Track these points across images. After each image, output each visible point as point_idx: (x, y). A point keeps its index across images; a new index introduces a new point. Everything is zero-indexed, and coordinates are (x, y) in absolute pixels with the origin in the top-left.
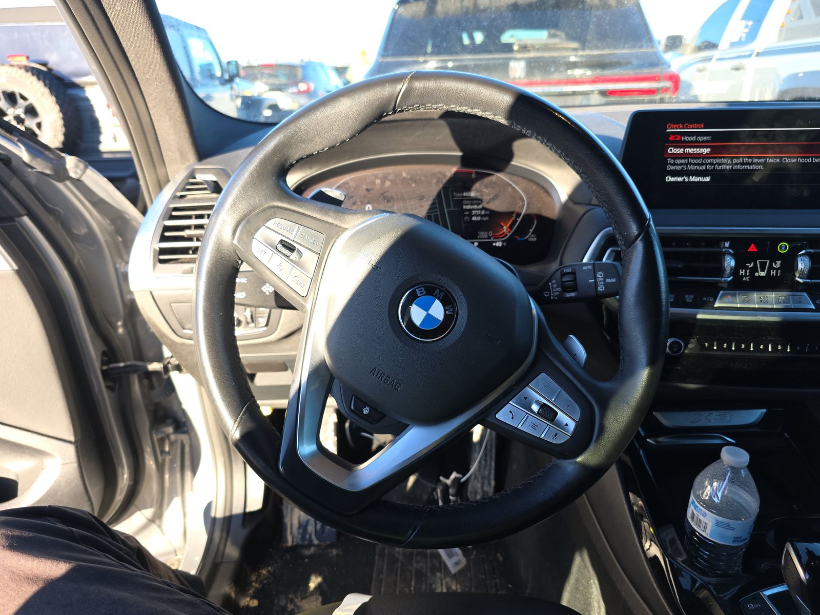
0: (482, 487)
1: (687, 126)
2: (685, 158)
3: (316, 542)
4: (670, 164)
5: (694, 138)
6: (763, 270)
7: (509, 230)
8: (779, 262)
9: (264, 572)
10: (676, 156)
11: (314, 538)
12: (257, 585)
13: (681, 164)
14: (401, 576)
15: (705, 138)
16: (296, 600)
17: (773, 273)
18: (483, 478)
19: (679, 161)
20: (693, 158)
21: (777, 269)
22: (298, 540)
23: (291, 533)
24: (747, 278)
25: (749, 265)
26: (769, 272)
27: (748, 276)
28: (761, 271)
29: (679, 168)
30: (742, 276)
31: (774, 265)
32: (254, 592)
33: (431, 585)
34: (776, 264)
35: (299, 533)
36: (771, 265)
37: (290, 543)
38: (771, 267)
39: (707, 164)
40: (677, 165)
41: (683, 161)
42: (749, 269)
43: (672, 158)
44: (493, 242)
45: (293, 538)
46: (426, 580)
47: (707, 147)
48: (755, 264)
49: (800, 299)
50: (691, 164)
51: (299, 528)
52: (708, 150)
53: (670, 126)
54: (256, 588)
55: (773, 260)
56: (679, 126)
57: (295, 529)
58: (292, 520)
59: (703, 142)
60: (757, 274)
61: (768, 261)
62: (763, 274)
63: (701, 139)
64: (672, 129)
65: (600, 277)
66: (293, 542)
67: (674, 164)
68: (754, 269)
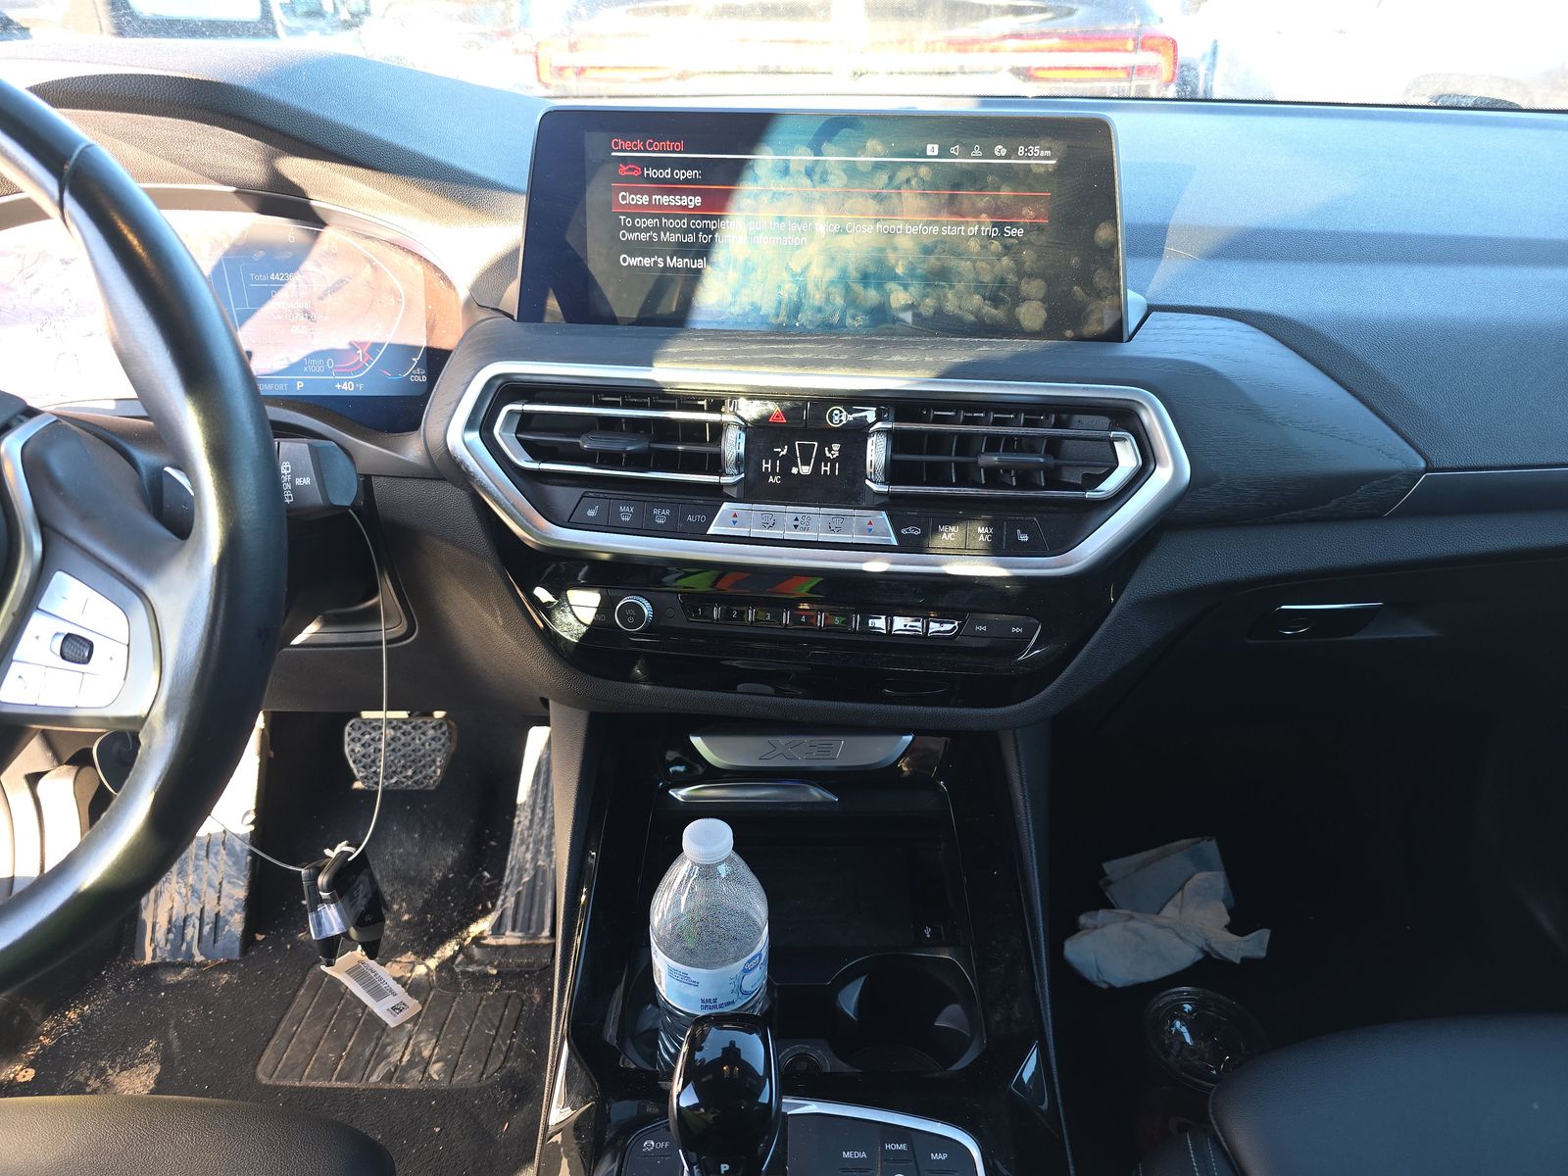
0: (535, 859)
1: (651, 145)
2: (653, 216)
3: (199, 958)
4: (625, 227)
5: (666, 173)
6: (806, 463)
7: (368, 357)
8: (836, 447)
9: (72, 1015)
10: (636, 213)
11: (195, 951)
12: (47, 1041)
13: (647, 230)
14: (333, 1028)
15: (690, 174)
16: (110, 1072)
17: (825, 468)
18: (538, 842)
19: (641, 223)
20: (668, 216)
21: (833, 462)
22: (164, 954)
23: (152, 940)
24: (776, 478)
25: (779, 450)
26: (816, 469)
27: (777, 474)
28: (803, 464)
29: (643, 237)
30: (767, 475)
31: (827, 452)
32: (36, 1055)
33: (384, 1046)
34: (830, 450)
35: (167, 941)
36: (821, 452)
37: (148, 960)
38: (821, 457)
39: (697, 231)
40: (640, 230)
41: (650, 222)
42: (780, 459)
43: (628, 215)
44: (336, 381)
45: (154, 950)
46: (379, 1039)
47: (695, 193)
48: (792, 450)
49: (870, 523)
50: (666, 230)
51: (169, 931)
52: (698, 200)
53: (616, 144)
54: (43, 1047)
55: (826, 443)
56: (636, 146)
57: (160, 935)
58: (155, 916)
59: (687, 181)
60: (794, 471)
61: (816, 444)
62: (806, 470)
63: (680, 174)
64: (622, 151)
65: (286, 472)
66: (153, 958)
67: (633, 229)
68: (789, 461)
